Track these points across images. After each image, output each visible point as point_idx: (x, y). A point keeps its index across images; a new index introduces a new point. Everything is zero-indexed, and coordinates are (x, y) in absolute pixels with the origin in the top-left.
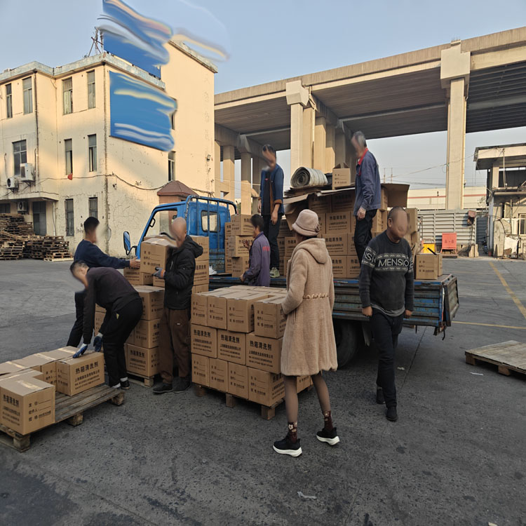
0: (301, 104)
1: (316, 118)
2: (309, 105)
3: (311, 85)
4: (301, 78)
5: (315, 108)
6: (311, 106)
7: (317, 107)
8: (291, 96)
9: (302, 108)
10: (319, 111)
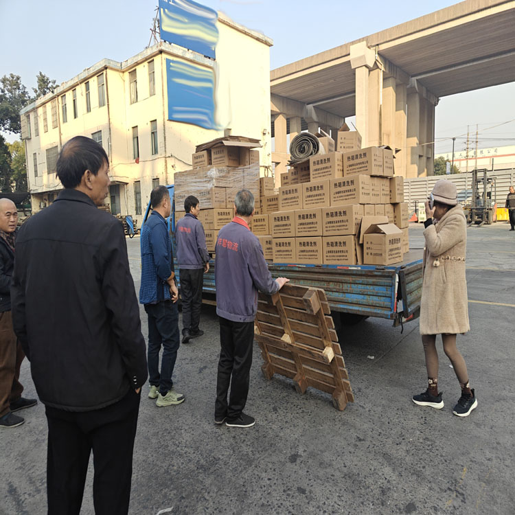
0: (366, 66)
1: (384, 79)
2: (376, 66)
3: (378, 45)
4: (366, 39)
5: (383, 69)
6: (378, 68)
7: (385, 68)
8: (356, 59)
9: (368, 70)
10: (387, 71)
